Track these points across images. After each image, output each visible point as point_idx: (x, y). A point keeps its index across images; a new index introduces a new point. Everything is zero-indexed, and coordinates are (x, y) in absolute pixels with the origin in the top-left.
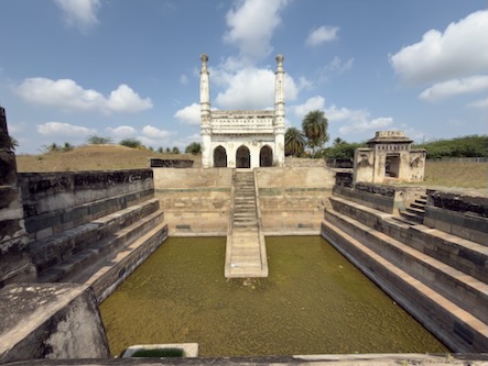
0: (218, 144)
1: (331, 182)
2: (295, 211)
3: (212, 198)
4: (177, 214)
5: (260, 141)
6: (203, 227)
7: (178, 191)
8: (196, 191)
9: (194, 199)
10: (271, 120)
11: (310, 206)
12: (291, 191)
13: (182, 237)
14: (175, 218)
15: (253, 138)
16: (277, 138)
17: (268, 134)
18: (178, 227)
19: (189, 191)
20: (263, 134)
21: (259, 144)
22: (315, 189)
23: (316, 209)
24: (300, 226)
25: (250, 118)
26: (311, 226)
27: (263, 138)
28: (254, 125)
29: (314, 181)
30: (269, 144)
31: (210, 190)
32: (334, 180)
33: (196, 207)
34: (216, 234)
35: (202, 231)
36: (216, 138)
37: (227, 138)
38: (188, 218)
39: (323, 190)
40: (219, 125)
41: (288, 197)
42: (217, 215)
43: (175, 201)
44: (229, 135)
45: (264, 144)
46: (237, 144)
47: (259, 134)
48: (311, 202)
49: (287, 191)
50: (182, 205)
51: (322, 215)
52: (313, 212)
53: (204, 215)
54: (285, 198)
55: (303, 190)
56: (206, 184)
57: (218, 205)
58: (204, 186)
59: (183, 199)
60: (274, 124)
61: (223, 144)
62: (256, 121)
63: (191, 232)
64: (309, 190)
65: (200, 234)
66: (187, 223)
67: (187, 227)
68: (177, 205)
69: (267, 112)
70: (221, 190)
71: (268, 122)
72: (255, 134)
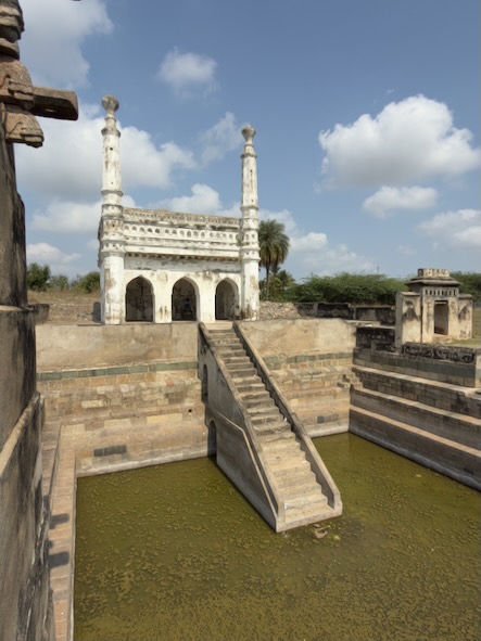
0: (136, 274)
1: (350, 344)
2: (309, 395)
3: (163, 383)
4: (90, 426)
5: (217, 271)
6: (154, 446)
7: (83, 374)
8: (125, 371)
9: (125, 388)
10: (234, 234)
11: (327, 384)
12: (295, 360)
13: (108, 474)
14: (89, 433)
15: (205, 265)
16: (247, 266)
17: (230, 260)
18: (98, 453)
19: (110, 372)
20: (223, 260)
21: (214, 277)
22: (329, 356)
23: (338, 389)
24: (321, 420)
25: (199, 227)
26: (335, 419)
27: (222, 267)
28: (206, 242)
29: (328, 343)
30: (231, 276)
31: (154, 369)
32: (355, 339)
33: (132, 406)
34: (180, 456)
35: (153, 455)
36: (134, 262)
37: (156, 263)
38: (118, 429)
39: (341, 356)
40: (137, 237)
41: (294, 371)
42: (178, 417)
43: (83, 397)
44: (160, 256)
45: (223, 276)
46: (175, 275)
47: (216, 259)
48: (328, 378)
49: (289, 361)
50: (100, 403)
51: (348, 399)
52: (335, 395)
53: (151, 420)
54: (291, 374)
55: (313, 358)
56: (145, 357)
57: (175, 397)
58: (141, 362)
59: (101, 390)
60: (240, 243)
61: (146, 274)
62: (208, 235)
63: (129, 458)
64: (322, 357)
65: (148, 461)
66: (118, 441)
67: (121, 451)
68: (86, 404)
69: (227, 220)
70: (176, 366)
71: (230, 238)
72: (208, 259)
